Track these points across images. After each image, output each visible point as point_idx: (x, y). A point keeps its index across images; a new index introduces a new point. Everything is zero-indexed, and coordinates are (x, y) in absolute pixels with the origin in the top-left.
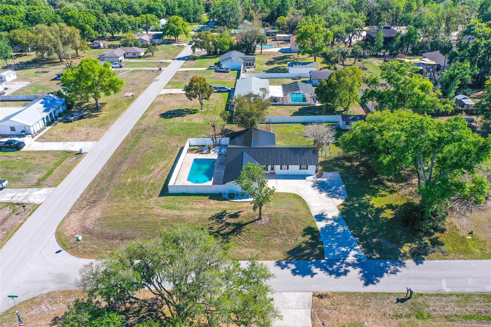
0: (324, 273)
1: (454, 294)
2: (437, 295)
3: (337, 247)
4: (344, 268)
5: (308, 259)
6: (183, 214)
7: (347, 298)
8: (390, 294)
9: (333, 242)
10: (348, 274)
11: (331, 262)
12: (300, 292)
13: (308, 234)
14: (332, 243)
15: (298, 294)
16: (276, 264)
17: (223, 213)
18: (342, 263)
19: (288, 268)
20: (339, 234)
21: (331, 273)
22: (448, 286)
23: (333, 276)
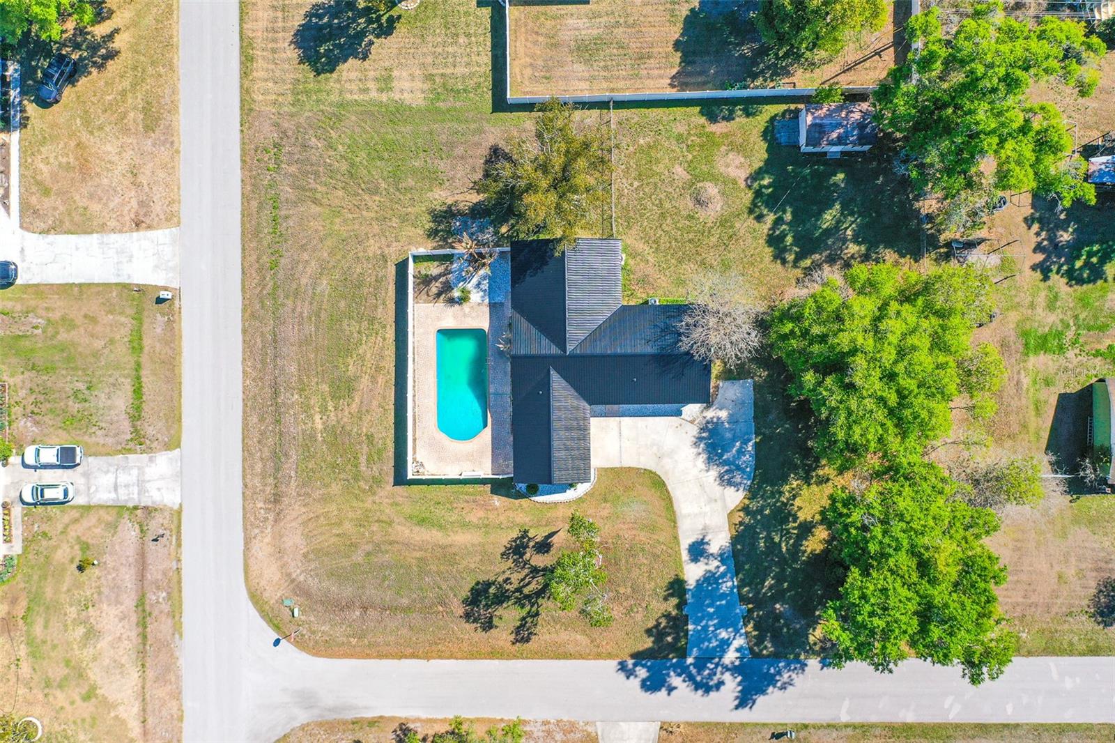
0: (688, 686)
1: (850, 726)
2: (829, 726)
3: (717, 627)
4: (718, 675)
5: (666, 657)
6: (448, 541)
7: (706, 731)
8: (764, 725)
9: (711, 617)
10: (722, 688)
11: (700, 664)
12: (644, 721)
13: (672, 595)
14: (708, 621)
15: (641, 725)
16: (619, 667)
17: (523, 537)
18: (717, 665)
19: (636, 676)
20: (723, 596)
21: (697, 686)
22: (849, 712)
23: (700, 692)
